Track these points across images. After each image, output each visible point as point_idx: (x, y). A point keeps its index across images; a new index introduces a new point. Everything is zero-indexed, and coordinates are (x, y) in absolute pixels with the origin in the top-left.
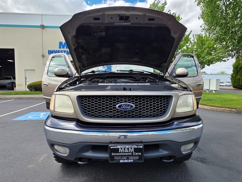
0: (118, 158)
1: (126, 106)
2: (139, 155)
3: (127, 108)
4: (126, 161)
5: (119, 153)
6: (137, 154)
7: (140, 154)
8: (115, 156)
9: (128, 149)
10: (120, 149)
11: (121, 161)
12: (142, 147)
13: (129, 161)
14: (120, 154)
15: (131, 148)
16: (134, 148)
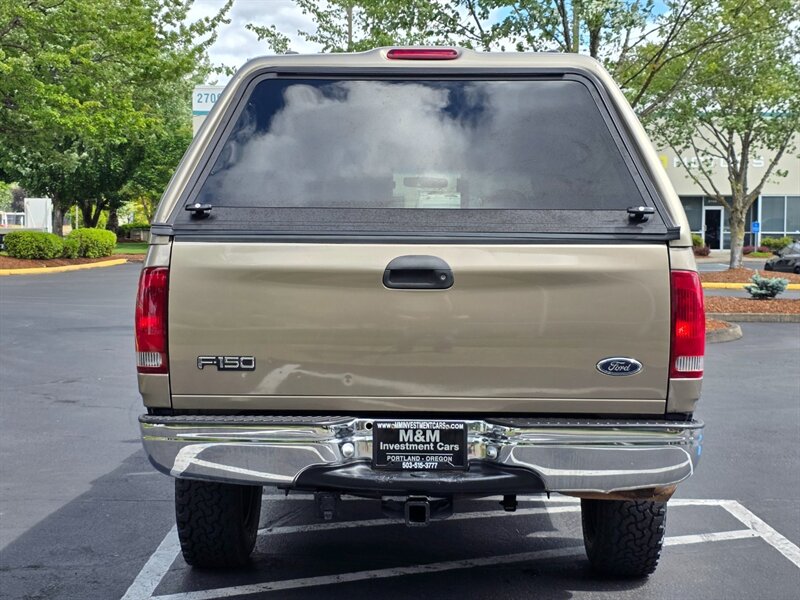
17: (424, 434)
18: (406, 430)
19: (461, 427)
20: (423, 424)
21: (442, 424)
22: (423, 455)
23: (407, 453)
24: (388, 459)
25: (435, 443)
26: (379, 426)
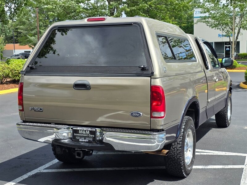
17: (85, 132)
18: (81, 130)
19: (95, 130)
20: (85, 129)
21: (90, 129)
22: (85, 138)
23: (81, 137)
24: (76, 138)
25: (88, 134)
26: (74, 128)
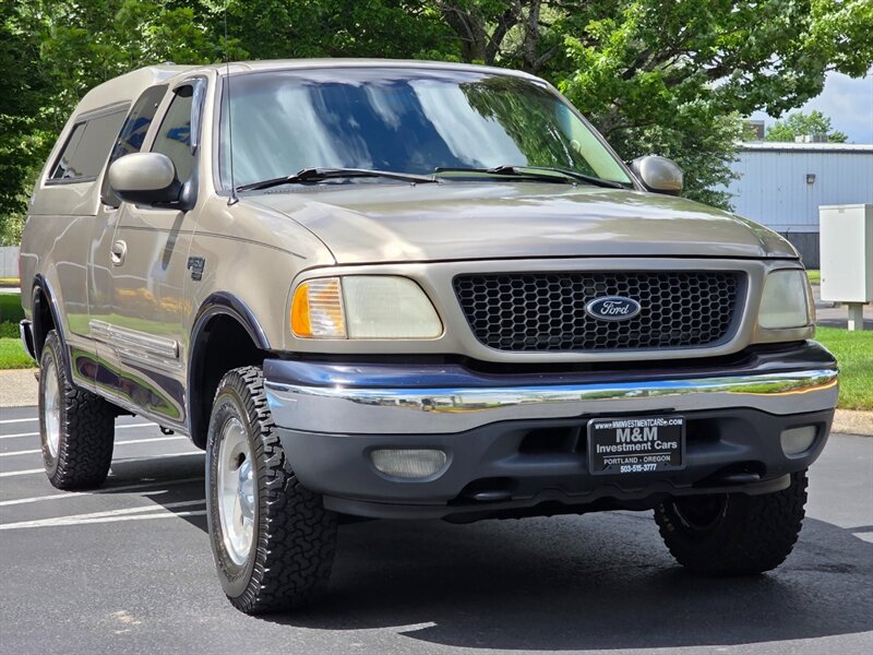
0: (614, 461)
1: (615, 306)
2: (671, 449)
3: (619, 314)
4: (638, 468)
5: (617, 444)
6: (666, 446)
7: (675, 445)
8: (606, 454)
9: (642, 429)
10: (619, 432)
11: (624, 469)
12: (680, 422)
13: (647, 468)
14: (620, 448)
15: (650, 428)
16: (659, 427)
